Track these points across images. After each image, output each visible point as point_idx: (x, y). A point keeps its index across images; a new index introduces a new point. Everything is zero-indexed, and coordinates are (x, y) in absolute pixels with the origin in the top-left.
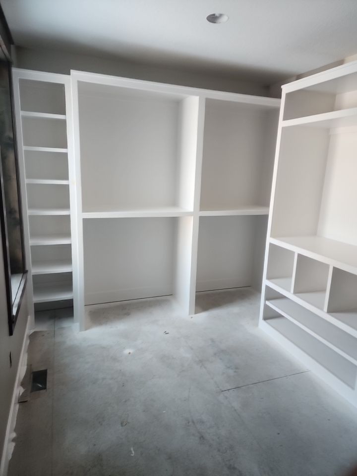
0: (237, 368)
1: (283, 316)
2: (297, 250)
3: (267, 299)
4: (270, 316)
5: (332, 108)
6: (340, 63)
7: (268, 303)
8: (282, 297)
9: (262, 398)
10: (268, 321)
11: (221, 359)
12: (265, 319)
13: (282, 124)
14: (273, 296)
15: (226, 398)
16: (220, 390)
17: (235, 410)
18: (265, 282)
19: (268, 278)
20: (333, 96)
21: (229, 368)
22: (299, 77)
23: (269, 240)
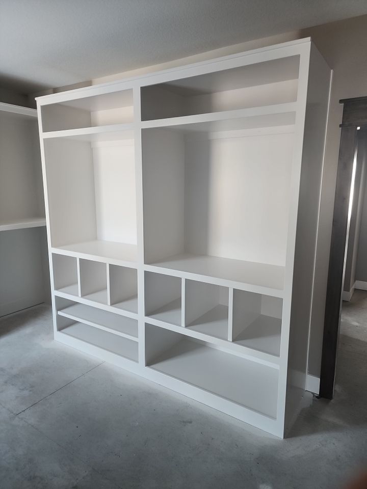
0: (32, 387)
1: (78, 322)
2: (79, 256)
3: (58, 309)
4: (64, 325)
5: (89, 124)
6: (89, 83)
7: (60, 313)
8: (74, 304)
9: (61, 403)
10: (63, 331)
11: (13, 385)
12: (60, 329)
13: (43, 136)
14: (64, 304)
15: (22, 419)
16: (14, 414)
17: (32, 426)
18: (54, 293)
19: (57, 289)
20: (89, 113)
21: (23, 390)
22: (55, 90)
23: (51, 250)
